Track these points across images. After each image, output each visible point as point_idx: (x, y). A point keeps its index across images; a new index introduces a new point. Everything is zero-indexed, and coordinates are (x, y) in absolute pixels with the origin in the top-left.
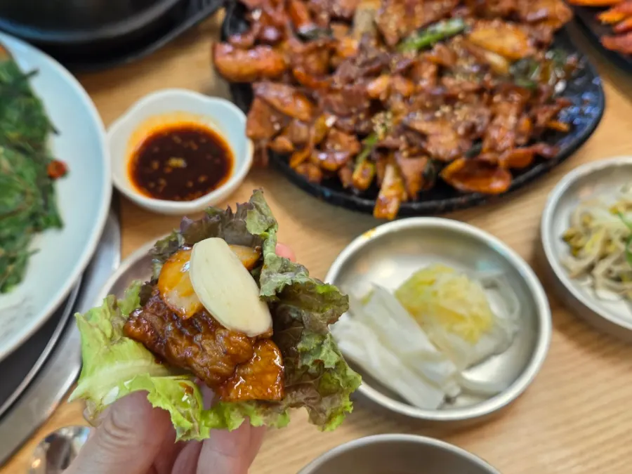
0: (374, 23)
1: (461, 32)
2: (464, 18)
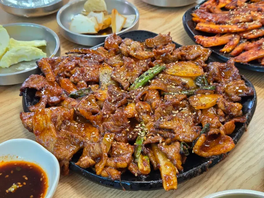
0: (112, 79)
1: (162, 72)
2: (160, 64)
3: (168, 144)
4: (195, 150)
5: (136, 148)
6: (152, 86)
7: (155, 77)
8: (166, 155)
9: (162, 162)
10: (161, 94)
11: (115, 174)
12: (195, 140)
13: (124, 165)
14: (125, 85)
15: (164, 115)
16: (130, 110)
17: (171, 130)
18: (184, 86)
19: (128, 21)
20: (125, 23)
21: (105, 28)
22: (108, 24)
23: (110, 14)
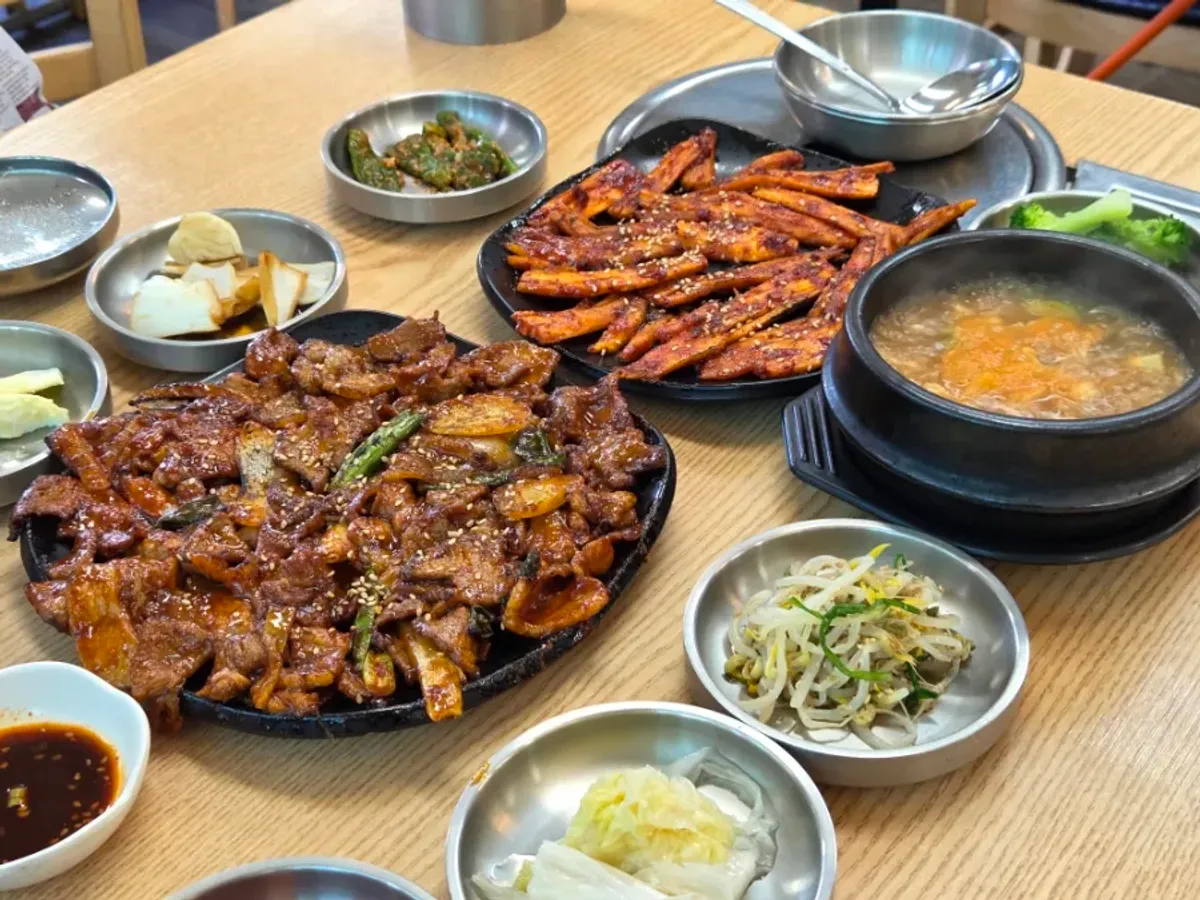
0: (277, 463)
1: (417, 429)
2: (412, 407)
3: (438, 617)
4: (509, 621)
5: (356, 638)
6: (393, 472)
7: (400, 444)
8: (432, 644)
9: (423, 659)
10: (418, 490)
11: (303, 702)
12: (506, 596)
13: (324, 678)
14: (317, 478)
15: (426, 546)
16: (334, 542)
17: (444, 581)
18: (482, 462)
19: (312, 282)
20: (302, 290)
21: (241, 311)
22: (250, 297)
23: (253, 264)
